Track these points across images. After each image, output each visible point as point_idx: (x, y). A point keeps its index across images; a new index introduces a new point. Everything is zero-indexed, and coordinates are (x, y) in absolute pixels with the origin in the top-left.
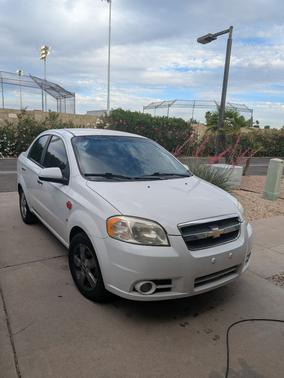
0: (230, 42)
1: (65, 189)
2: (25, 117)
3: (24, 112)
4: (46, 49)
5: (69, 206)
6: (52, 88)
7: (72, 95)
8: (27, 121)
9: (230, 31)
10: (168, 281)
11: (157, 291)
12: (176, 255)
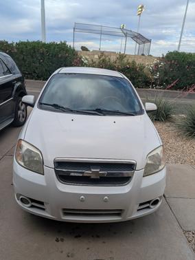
4: (142, 7)
7: (149, 41)
10: (42, 203)
11: (32, 206)
12: (44, 184)
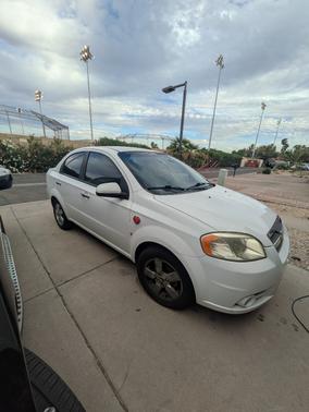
0: (185, 92)
1: (124, 203)
2: (34, 142)
3: (32, 138)
4: (40, 93)
5: (137, 221)
6: (50, 122)
7: (66, 128)
8: (36, 145)
9: (185, 85)
